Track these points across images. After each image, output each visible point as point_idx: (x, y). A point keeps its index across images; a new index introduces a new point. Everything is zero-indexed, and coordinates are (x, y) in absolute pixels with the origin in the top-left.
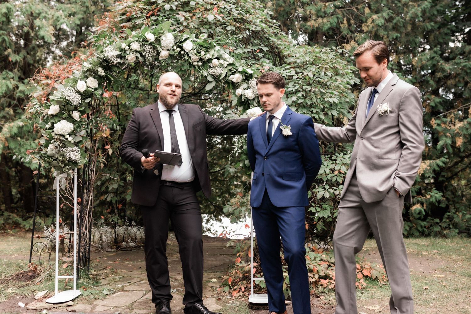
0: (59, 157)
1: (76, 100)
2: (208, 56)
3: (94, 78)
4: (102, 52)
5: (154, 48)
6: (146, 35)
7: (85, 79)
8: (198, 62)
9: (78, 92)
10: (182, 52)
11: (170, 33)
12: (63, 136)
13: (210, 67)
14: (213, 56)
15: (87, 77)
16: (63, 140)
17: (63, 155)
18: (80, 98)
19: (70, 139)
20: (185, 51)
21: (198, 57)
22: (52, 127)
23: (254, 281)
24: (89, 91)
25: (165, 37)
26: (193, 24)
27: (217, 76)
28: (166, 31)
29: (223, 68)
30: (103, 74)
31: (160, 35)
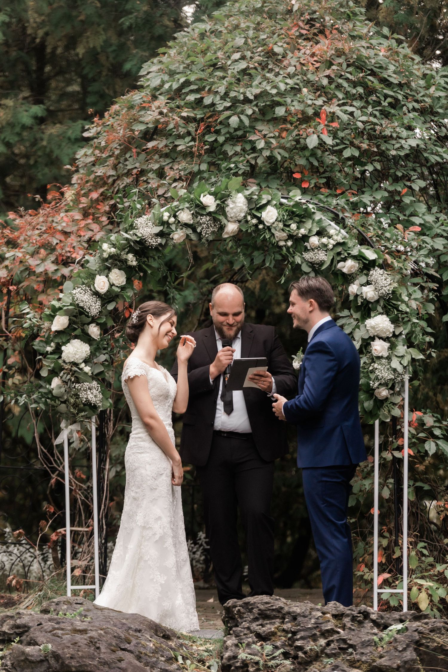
0: (70, 398)
1: (94, 307)
2: (303, 231)
3: (119, 269)
4: (132, 227)
5: (215, 220)
6: (202, 199)
7: (106, 271)
8: (286, 241)
9: (96, 294)
10: (261, 226)
11: (240, 195)
12: (76, 364)
14: (310, 231)
15: (109, 269)
16: (75, 371)
17: (77, 396)
18: (99, 303)
19: (87, 369)
20: (264, 224)
21: (285, 234)
22: (58, 351)
23: (379, 594)
24: (114, 291)
25: (234, 202)
26: (281, 151)
27: (317, 264)
28: (234, 192)
29: (326, 251)
30: (135, 263)
31: (222, 199)
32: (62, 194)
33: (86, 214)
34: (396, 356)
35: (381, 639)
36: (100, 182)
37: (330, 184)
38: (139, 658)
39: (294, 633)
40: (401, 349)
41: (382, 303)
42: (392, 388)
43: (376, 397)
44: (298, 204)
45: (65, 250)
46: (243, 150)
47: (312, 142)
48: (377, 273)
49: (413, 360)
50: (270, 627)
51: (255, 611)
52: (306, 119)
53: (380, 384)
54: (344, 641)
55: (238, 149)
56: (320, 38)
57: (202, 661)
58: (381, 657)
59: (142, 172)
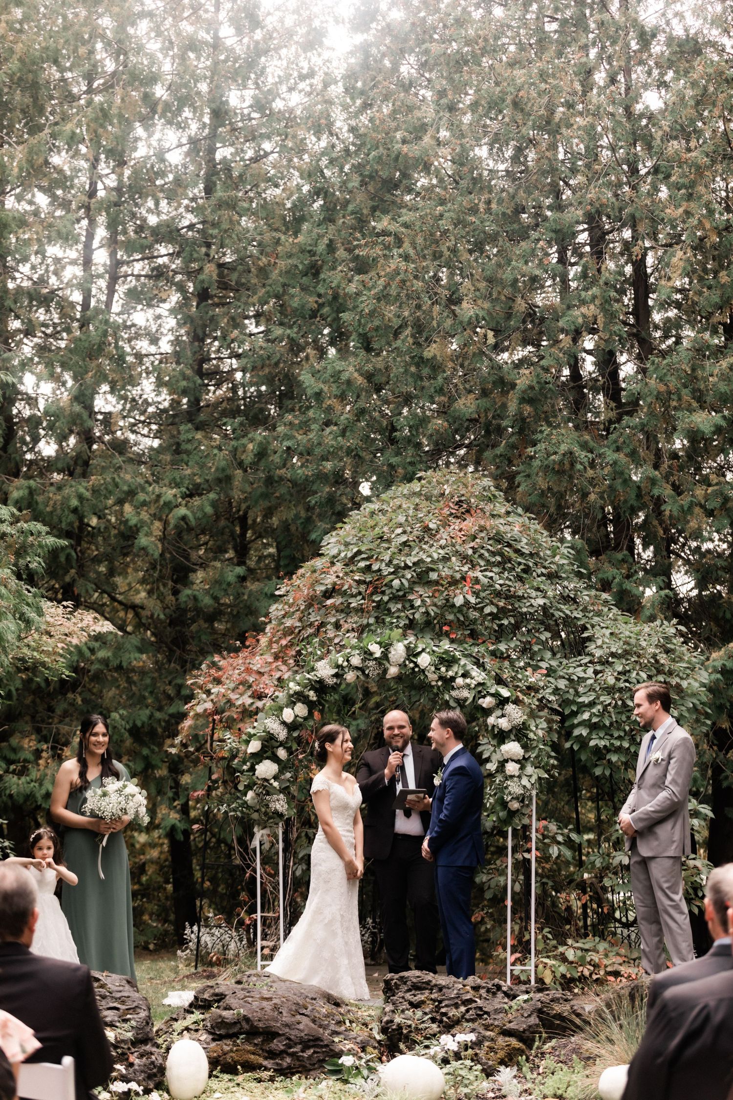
0: (262, 808)
1: (282, 734)
2: (450, 673)
3: (303, 704)
4: (313, 669)
6: (370, 647)
7: (292, 705)
8: (437, 681)
9: (284, 723)
10: (417, 669)
11: (400, 644)
12: (266, 780)
14: (456, 673)
15: (294, 703)
16: (266, 786)
17: (267, 806)
18: (286, 731)
19: (276, 784)
20: (419, 668)
21: (436, 676)
22: (252, 769)
23: (512, 970)
24: (298, 721)
25: (395, 650)
26: (434, 608)
27: (462, 700)
28: (395, 642)
29: (469, 690)
30: (315, 699)
31: (386, 647)
32: (258, 641)
33: (276, 657)
34: (526, 775)
35: (511, 1007)
36: (290, 631)
37: (474, 635)
38: (314, 1021)
39: (440, 1002)
40: (530, 769)
41: (514, 732)
42: (522, 801)
43: (509, 809)
44: (446, 652)
45: (260, 688)
46: (404, 607)
47: (459, 601)
48: (510, 708)
49: (540, 778)
50: (421, 997)
51: (409, 983)
52: (454, 582)
53: (512, 798)
54: (480, 1009)
55: (400, 606)
56: (467, 516)
57: (366, 1025)
58: (510, 1022)
59: (323, 624)
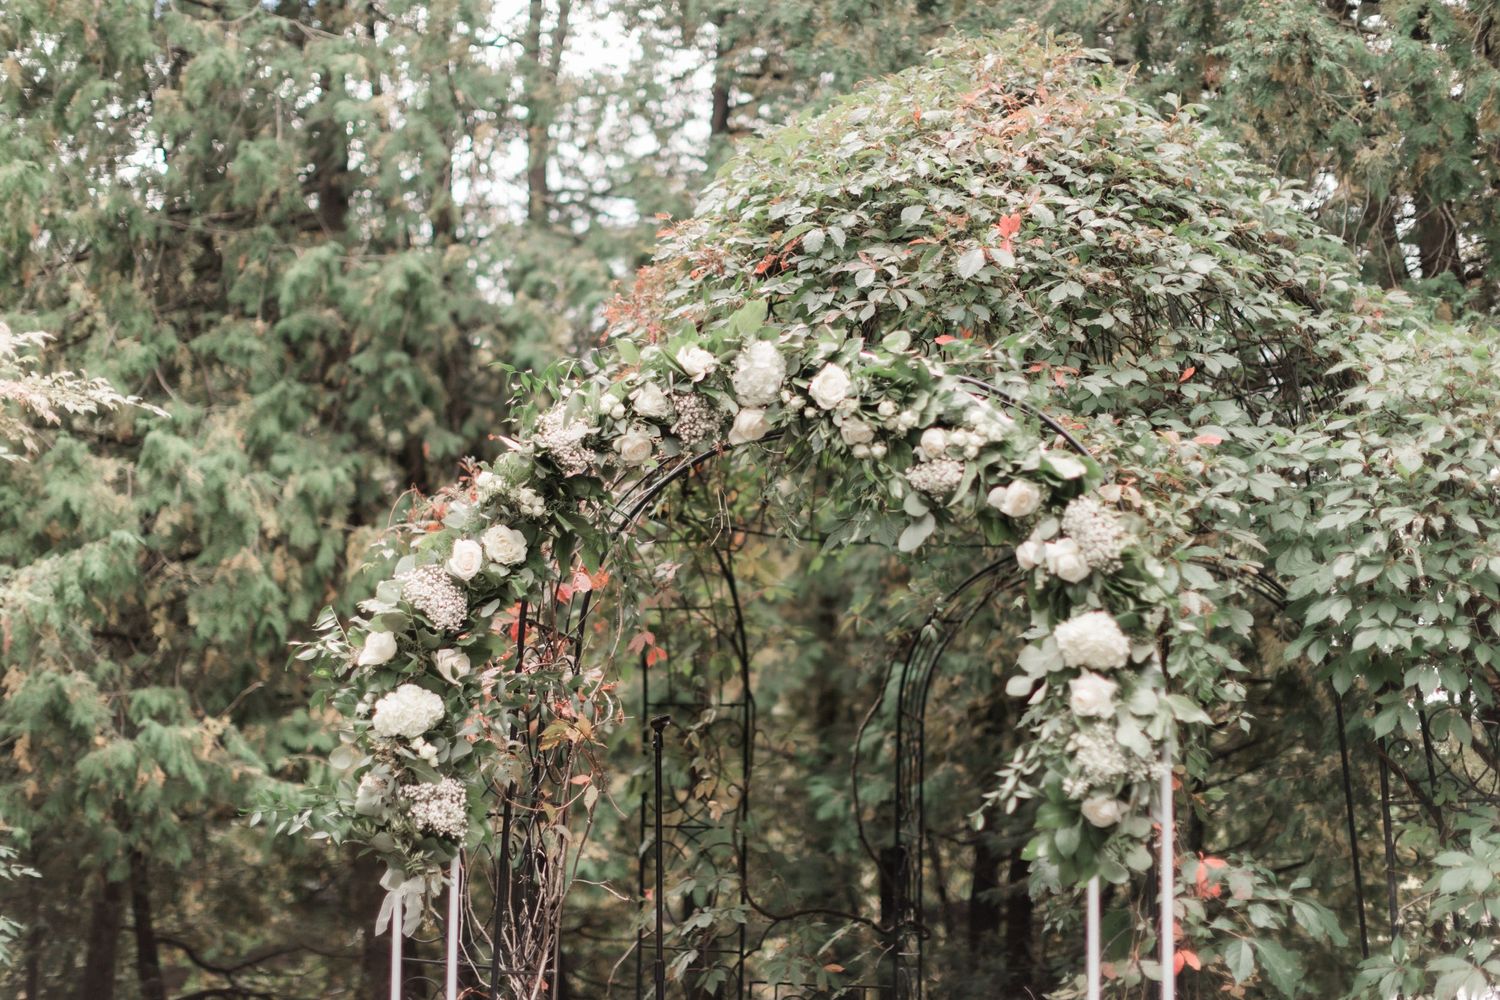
0: (393, 820)
1: (448, 611)
2: (908, 418)
3: (512, 526)
4: (533, 432)
5: (710, 404)
6: (681, 358)
7: (481, 532)
8: (869, 444)
9: (456, 581)
10: (811, 412)
11: (767, 344)
12: (403, 740)
13: (916, 460)
14: (923, 416)
15: (485, 527)
16: (404, 757)
17: (407, 813)
18: (463, 603)
19: (427, 751)
20: (817, 407)
21: (865, 428)
24: (492, 574)
25: (749, 361)
26: (911, 291)
27: (939, 494)
28: (751, 338)
29: (962, 462)
30: (538, 511)
31: (729, 352)
34: (1134, 716)
40: (1146, 697)
41: (1098, 584)
42: (1124, 795)
43: (1086, 822)
44: (900, 362)
47: (970, 265)
48: (1079, 510)
49: (1180, 726)
53: (1091, 788)
